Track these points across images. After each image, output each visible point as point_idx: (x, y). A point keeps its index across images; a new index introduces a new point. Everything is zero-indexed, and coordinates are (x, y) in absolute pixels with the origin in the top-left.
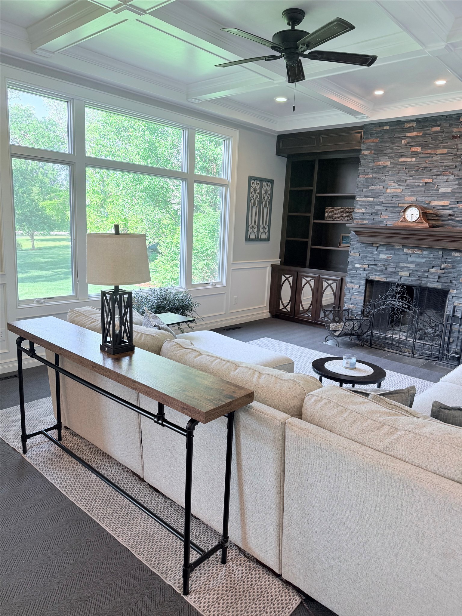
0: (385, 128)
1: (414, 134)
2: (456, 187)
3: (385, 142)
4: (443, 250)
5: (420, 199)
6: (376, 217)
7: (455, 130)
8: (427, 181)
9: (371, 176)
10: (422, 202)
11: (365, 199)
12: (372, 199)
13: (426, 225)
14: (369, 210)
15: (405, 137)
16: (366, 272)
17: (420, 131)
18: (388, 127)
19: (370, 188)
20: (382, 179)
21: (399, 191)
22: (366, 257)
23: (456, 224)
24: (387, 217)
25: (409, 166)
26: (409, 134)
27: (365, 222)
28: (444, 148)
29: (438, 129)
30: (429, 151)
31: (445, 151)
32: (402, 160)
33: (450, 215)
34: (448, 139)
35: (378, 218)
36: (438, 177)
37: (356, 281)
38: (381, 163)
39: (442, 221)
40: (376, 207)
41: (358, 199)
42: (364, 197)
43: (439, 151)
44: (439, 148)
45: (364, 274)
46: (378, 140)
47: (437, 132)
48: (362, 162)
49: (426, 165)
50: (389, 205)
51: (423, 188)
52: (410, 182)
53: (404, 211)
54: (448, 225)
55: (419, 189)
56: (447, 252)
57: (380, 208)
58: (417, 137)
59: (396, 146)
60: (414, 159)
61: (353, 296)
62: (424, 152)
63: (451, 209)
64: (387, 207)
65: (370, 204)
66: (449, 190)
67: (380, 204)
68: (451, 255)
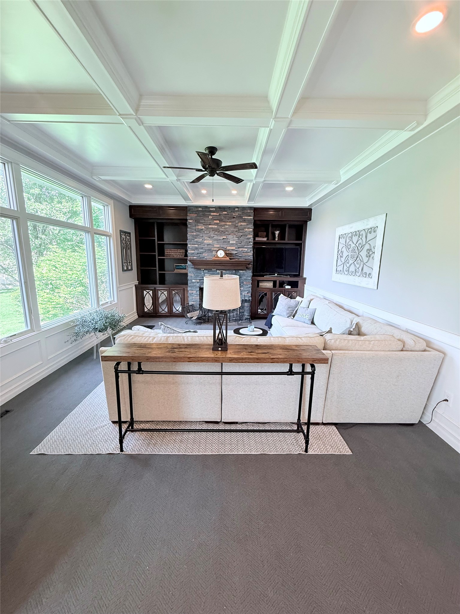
0: (199, 209)
1: (215, 214)
2: (237, 240)
3: (201, 216)
4: (235, 270)
5: (221, 246)
6: (200, 255)
7: (234, 214)
8: (224, 237)
9: (195, 234)
10: (222, 247)
11: (193, 246)
12: (197, 246)
13: (228, 258)
14: (196, 252)
15: (210, 215)
16: (199, 284)
17: (218, 213)
18: (201, 209)
19: (195, 240)
20: (201, 235)
21: (211, 242)
22: (198, 276)
23: (239, 258)
24: (206, 255)
25: (214, 230)
26: (212, 214)
27: (195, 258)
28: (230, 222)
29: (226, 213)
30: (223, 223)
31: (230, 224)
32: (210, 226)
33: (236, 254)
34: (230, 218)
35: (201, 256)
36: (229, 236)
37: (194, 289)
38: (200, 227)
39: (233, 256)
40: (200, 250)
41: (189, 246)
42: (193, 244)
43: (228, 224)
44: (228, 222)
45: (198, 285)
46: (196, 215)
47: (226, 214)
48: (189, 226)
49: (223, 230)
50: (207, 249)
51: (223, 241)
52: (216, 237)
53: (217, 252)
54: (236, 258)
55: (221, 241)
56: (237, 271)
57: (202, 250)
58: (216, 215)
59: (206, 219)
60: (216, 226)
61: (193, 297)
62: (221, 223)
63: (236, 251)
64: (206, 250)
65: (196, 248)
66: (235, 242)
67: (202, 248)
68: (239, 272)
